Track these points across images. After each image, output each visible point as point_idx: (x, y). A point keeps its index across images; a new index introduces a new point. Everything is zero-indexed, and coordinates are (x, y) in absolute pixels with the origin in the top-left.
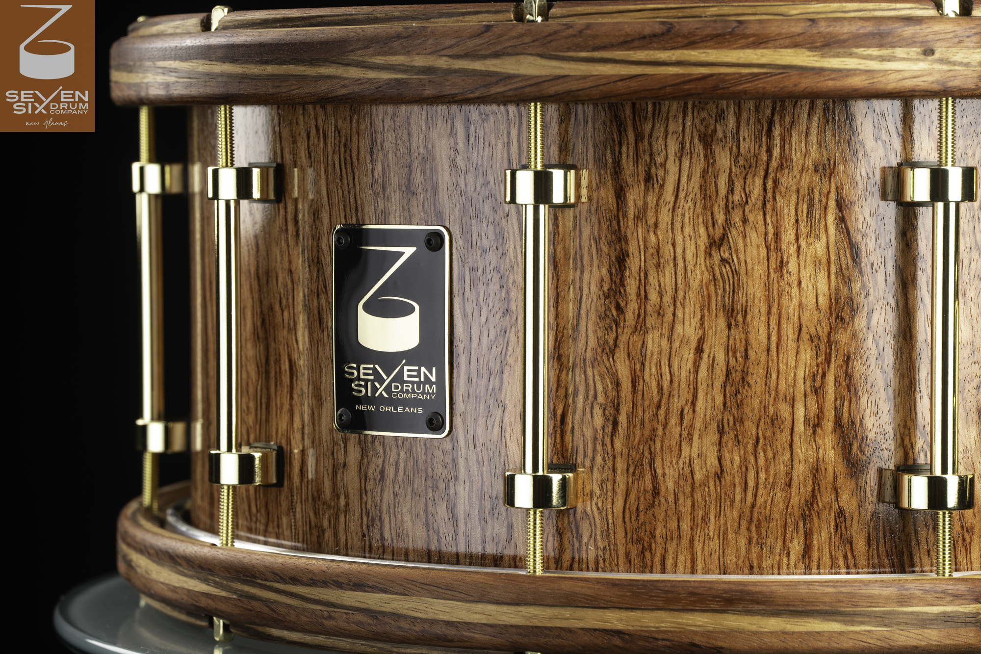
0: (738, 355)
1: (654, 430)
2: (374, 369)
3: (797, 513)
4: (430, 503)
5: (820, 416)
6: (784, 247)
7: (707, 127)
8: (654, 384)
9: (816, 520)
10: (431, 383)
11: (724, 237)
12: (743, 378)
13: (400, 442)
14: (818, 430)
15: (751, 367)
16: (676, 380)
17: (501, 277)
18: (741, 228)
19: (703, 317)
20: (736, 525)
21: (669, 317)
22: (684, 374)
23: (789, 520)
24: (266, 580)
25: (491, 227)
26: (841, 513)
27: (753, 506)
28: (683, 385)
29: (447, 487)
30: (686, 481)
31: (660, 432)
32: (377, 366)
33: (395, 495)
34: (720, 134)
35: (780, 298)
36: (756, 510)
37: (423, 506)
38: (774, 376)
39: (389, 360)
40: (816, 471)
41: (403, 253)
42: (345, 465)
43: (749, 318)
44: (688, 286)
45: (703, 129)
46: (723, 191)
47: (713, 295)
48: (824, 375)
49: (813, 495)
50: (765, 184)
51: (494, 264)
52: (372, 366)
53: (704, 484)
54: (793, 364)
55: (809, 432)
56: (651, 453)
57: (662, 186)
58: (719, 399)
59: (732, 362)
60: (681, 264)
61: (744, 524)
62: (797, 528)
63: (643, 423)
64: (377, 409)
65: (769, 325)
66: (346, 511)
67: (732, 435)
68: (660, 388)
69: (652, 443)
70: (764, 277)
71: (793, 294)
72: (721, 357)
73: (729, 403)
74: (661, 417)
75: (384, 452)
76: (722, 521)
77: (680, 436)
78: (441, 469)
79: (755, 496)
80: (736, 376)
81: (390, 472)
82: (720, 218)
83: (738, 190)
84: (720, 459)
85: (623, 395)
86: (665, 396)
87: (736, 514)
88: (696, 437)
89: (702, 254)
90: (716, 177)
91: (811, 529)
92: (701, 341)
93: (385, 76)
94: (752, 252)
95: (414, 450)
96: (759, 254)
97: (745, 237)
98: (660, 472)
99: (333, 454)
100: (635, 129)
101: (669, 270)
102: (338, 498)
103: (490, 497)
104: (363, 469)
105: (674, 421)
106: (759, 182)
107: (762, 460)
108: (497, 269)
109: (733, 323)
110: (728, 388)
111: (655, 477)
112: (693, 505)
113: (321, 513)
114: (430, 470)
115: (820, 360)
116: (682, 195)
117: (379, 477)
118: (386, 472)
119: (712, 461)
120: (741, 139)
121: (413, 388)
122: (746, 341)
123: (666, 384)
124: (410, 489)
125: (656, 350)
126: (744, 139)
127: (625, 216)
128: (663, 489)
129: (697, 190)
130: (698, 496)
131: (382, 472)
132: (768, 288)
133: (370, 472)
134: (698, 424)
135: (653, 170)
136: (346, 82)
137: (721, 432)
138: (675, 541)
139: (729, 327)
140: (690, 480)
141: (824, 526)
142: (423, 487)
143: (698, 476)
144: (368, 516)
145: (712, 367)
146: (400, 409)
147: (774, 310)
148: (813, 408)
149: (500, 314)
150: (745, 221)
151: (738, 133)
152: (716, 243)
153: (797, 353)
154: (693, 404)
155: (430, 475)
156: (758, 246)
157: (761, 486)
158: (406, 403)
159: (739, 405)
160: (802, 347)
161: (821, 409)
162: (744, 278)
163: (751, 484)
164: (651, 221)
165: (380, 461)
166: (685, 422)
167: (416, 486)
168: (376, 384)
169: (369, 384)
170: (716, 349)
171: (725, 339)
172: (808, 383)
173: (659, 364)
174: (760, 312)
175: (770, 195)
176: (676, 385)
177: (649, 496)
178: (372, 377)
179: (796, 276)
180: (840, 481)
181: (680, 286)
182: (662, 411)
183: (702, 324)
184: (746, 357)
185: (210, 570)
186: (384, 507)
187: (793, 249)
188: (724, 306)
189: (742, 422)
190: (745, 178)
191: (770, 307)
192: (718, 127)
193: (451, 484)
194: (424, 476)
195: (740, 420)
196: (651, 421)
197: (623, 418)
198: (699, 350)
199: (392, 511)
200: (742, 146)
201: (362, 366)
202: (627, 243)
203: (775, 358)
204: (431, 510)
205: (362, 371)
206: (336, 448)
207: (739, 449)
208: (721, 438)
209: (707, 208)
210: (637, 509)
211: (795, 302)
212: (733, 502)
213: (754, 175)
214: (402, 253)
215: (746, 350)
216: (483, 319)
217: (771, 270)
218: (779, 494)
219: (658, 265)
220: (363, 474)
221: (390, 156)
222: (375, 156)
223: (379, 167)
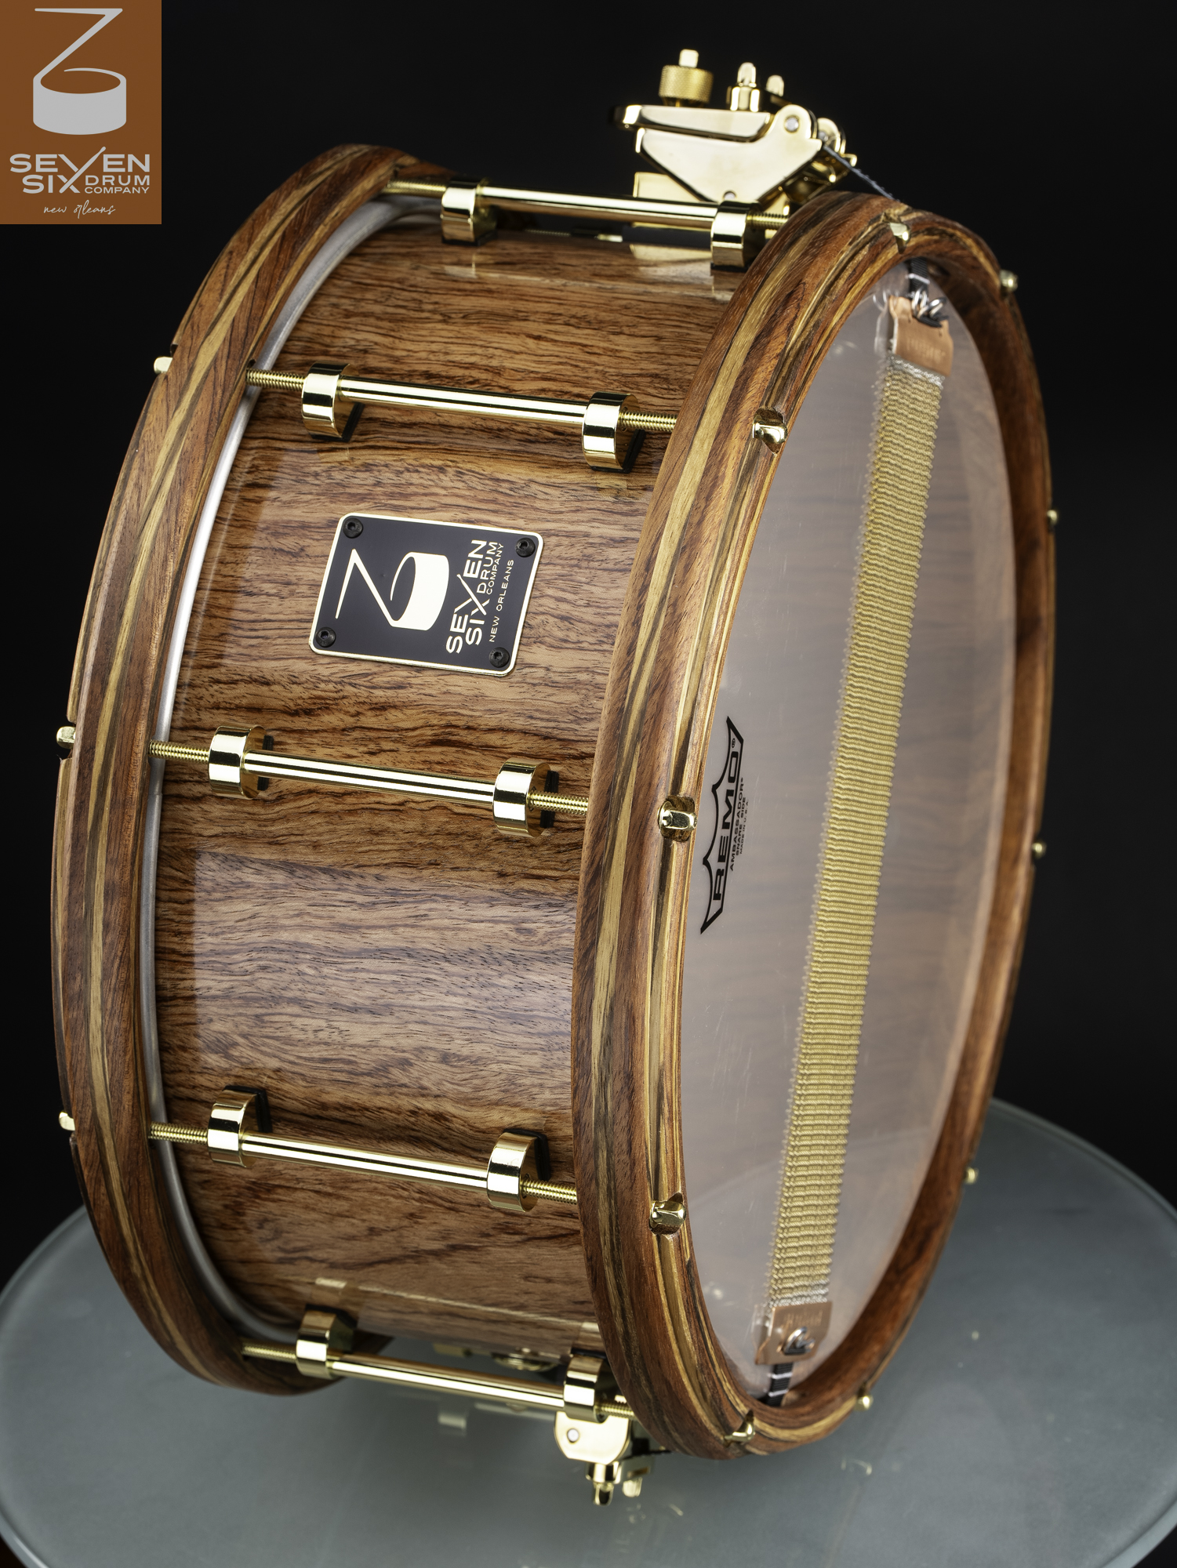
2: (460, 613)
4: (604, 565)
10: (488, 547)
13: (537, 593)
17: (408, 470)
24: (626, 692)
25: (358, 474)
29: (592, 545)
32: (456, 610)
33: (588, 605)
37: (605, 573)
39: (455, 594)
41: (355, 565)
42: (547, 669)
46: (401, 311)
51: (391, 476)
52: (455, 616)
53: (663, 347)
58: (590, 332)
59: (559, 322)
64: (498, 615)
65: (540, 302)
66: (593, 672)
72: (551, 327)
73: (596, 327)
75: (543, 613)
78: (574, 550)
81: (565, 608)
82: (426, 315)
84: (645, 337)
85: (554, 388)
86: (569, 361)
88: (617, 348)
89: (452, 328)
90: (387, 313)
92: (531, 336)
95: (548, 578)
99: (534, 685)
102: (578, 682)
103: (614, 503)
104: (556, 644)
108: (399, 473)
109: (524, 318)
110: (582, 326)
113: (590, 711)
114: (573, 562)
116: (391, 333)
117: (566, 623)
118: (564, 614)
119: (644, 341)
121: (487, 569)
122: (545, 313)
124: (586, 587)
125: (524, 363)
128: (654, 371)
129: (394, 325)
131: (563, 618)
133: (560, 634)
135: (360, 348)
137: (620, 334)
139: (526, 320)
142: (587, 571)
143: (654, 350)
144: (603, 642)
145: (557, 333)
146: (504, 586)
149: (442, 476)
152: (447, 319)
155: (576, 562)
156: (464, 300)
158: (499, 579)
162: (488, 309)
165: (551, 620)
167: (584, 580)
168: (473, 612)
169: (472, 621)
171: (536, 323)
173: (538, 362)
174: (524, 305)
178: (466, 617)
183: (515, 334)
184: (559, 315)
185: (609, 791)
186: (599, 620)
188: (505, 321)
190: (399, 300)
191: (525, 300)
193: (591, 540)
194: (576, 569)
195: (616, 322)
199: (602, 611)
201: (452, 629)
204: (610, 566)
205: (458, 630)
206: (528, 680)
208: (625, 334)
209: (412, 321)
214: (355, 567)
215: (554, 314)
216: (443, 492)
220: (561, 645)
221: (259, 572)
222: (255, 591)
223: (267, 587)
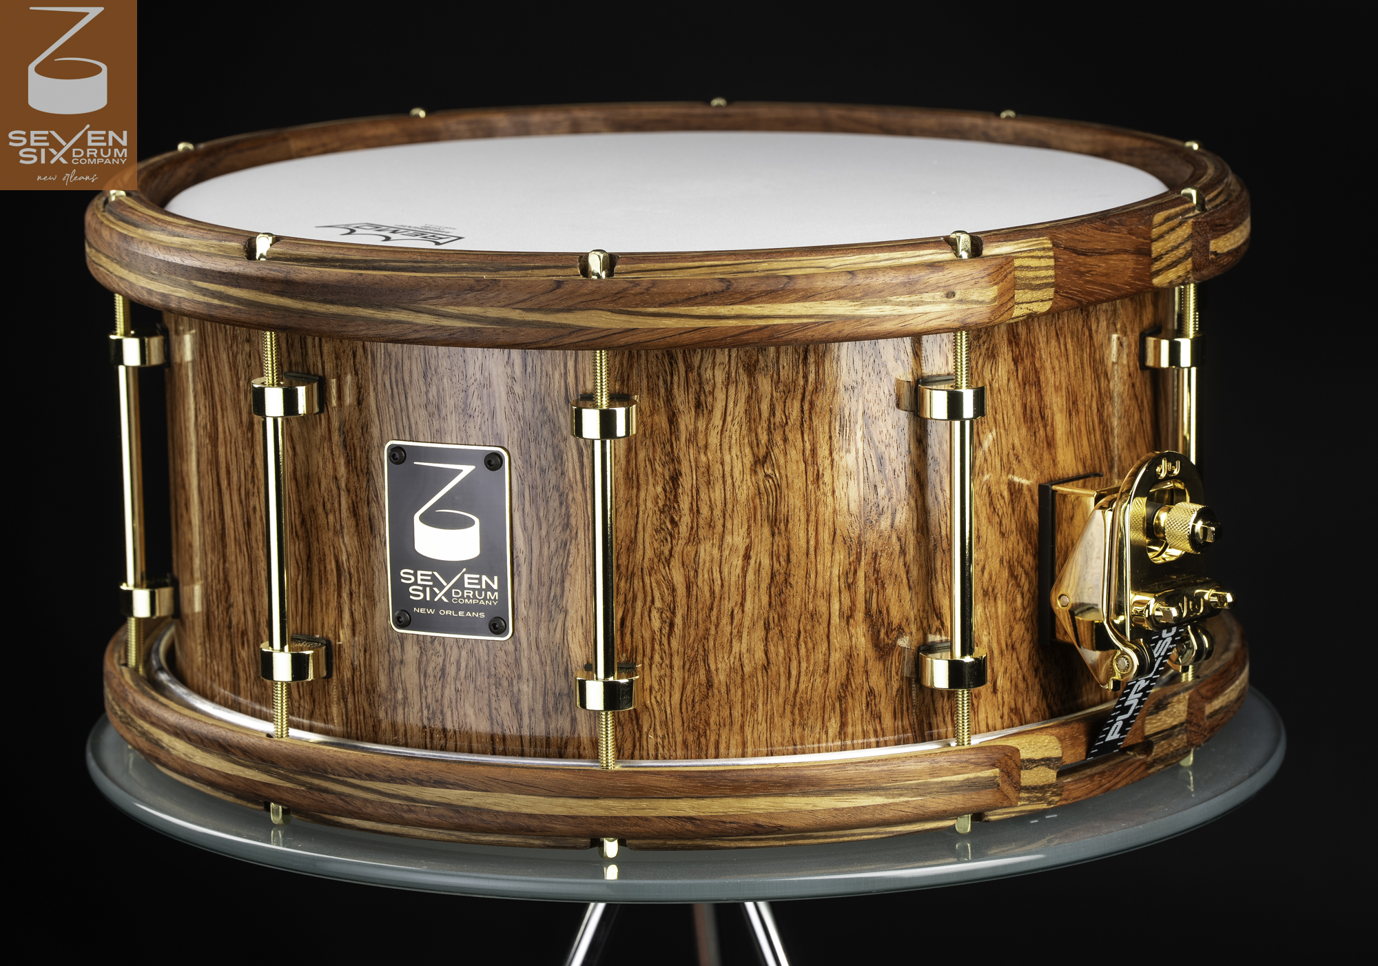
0: (782, 559)
1: (707, 630)
2: (433, 576)
3: (834, 696)
4: (493, 699)
5: (852, 609)
6: (820, 461)
7: (750, 357)
8: (706, 589)
9: (850, 700)
10: (493, 591)
11: (767, 455)
12: (786, 580)
13: (461, 643)
14: (851, 621)
15: (793, 569)
16: (726, 584)
17: (561, 495)
18: (782, 447)
19: (749, 527)
20: (781, 710)
21: (719, 528)
22: (733, 579)
23: (827, 702)
25: (550, 450)
26: (871, 692)
27: (796, 692)
28: (733, 589)
29: (511, 684)
30: (737, 673)
31: (713, 631)
32: (436, 573)
33: (457, 691)
34: (762, 364)
35: (817, 506)
36: (799, 695)
37: (486, 702)
38: (813, 576)
39: (448, 569)
40: (850, 657)
41: (462, 471)
42: (402, 662)
43: (790, 526)
44: (735, 501)
45: (747, 360)
46: (765, 414)
47: (759, 507)
48: (855, 572)
49: (848, 679)
50: (802, 407)
51: (553, 482)
52: (430, 573)
53: (752, 676)
54: (829, 564)
55: (843, 624)
56: (704, 650)
57: (711, 412)
58: (765, 600)
59: (776, 566)
60: (729, 481)
61: (788, 708)
62: (834, 708)
63: (697, 624)
64: (437, 612)
65: (808, 531)
66: (404, 704)
67: (777, 630)
68: (712, 592)
69: (705, 642)
70: (803, 489)
71: (828, 503)
72: (766, 562)
73: (773, 603)
74: (714, 618)
75: (445, 652)
76: (769, 707)
77: (731, 634)
78: (504, 668)
79: (798, 683)
80: (780, 578)
81: (452, 670)
82: (764, 438)
83: (779, 413)
84: (766, 653)
85: (678, 600)
86: (717, 600)
87: (781, 700)
88: (745, 635)
89: (747, 471)
90: (759, 402)
91: (846, 709)
92: (748, 549)
93: (458, 324)
94: (792, 467)
95: (476, 651)
96: (798, 468)
97: (786, 454)
98: (713, 667)
99: (388, 651)
100: (685, 360)
101: (718, 486)
102: (396, 692)
103: (554, 694)
104: (422, 667)
105: (725, 620)
106: (797, 404)
107: (803, 651)
108: (557, 488)
109: (776, 531)
110: (773, 589)
111: (708, 671)
112: (743, 694)
113: (376, 704)
114: (493, 669)
115: (852, 559)
116: (729, 419)
117: (440, 674)
118: (447, 670)
119: (760, 655)
120: (781, 367)
121: (474, 595)
122: (789, 546)
123: (717, 589)
124: (472, 686)
125: (708, 558)
126: (783, 367)
127: (678, 439)
128: (716, 681)
129: (742, 414)
130: (747, 687)
131: (443, 670)
132: (806, 498)
133: (430, 670)
134: (747, 623)
135: (702, 398)
136: (418, 327)
137: (767, 628)
138: (727, 727)
139: (773, 535)
140: (740, 673)
141: (857, 705)
142: (486, 685)
143: (747, 669)
144: (429, 710)
145: (758, 571)
147: (812, 518)
148: (847, 602)
149: (559, 529)
150: (785, 440)
151: (778, 362)
152: (760, 461)
153: (832, 554)
154: (742, 605)
155: (493, 673)
156: (797, 462)
157: (803, 674)
158: (466, 608)
159: (783, 604)
160: (836, 549)
161: (853, 602)
162: (785, 491)
163: (794, 673)
164: (702, 443)
165: (440, 660)
166: (735, 621)
167: (478, 683)
168: (435, 589)
169: (428, 589)
170: (762, 556)
171: (769, 546)
172: (842, 580)
173: (711, 571)
174: (800, 520)
175: (806, 416)
176: (726, 589)
177: (704, 689)
178: (431, 583)
179: (830, 487)
180: (870, 663)
181: (728, 500)
182: (715, 612)
183: (749, 533)
184: (788, 561)
186: (446, 702)
187: (827, 462)
188: (768, 517)
189: (785, 618)
190: (785, 402)
191: (808, 515)
192: (760, 357)
193: (515, 682)
194: (486, 674)
195: (783, 617)
196: (704, 621)
197: (678, 620)
198: (747, 557)
199: (454, 706)
200: (781, 374)
201: (419, 572)
202: (679, 463)
203: (813, 560)
204: (494, 705)
205: (419, 577)
206: (391, 646)
207: (783, 643)
208: (767, 633)
209: (752, 430)
210: (693, 701)
211: (830, 509)
212: (778, 689)
213: (793, 399)
214: (460, 471)
215: (788, 555)
216: (544, 533)
217: (809, 483)
218: (818, 680)
219: (709, 483)
220: (422, 671)
221: (445, 380)
222: (429, 380)
223: (433, 390)
